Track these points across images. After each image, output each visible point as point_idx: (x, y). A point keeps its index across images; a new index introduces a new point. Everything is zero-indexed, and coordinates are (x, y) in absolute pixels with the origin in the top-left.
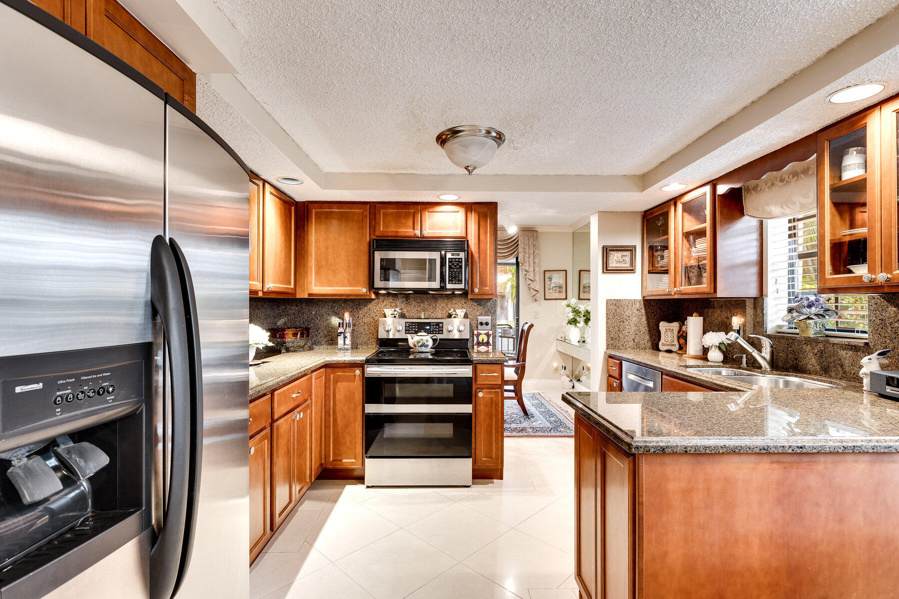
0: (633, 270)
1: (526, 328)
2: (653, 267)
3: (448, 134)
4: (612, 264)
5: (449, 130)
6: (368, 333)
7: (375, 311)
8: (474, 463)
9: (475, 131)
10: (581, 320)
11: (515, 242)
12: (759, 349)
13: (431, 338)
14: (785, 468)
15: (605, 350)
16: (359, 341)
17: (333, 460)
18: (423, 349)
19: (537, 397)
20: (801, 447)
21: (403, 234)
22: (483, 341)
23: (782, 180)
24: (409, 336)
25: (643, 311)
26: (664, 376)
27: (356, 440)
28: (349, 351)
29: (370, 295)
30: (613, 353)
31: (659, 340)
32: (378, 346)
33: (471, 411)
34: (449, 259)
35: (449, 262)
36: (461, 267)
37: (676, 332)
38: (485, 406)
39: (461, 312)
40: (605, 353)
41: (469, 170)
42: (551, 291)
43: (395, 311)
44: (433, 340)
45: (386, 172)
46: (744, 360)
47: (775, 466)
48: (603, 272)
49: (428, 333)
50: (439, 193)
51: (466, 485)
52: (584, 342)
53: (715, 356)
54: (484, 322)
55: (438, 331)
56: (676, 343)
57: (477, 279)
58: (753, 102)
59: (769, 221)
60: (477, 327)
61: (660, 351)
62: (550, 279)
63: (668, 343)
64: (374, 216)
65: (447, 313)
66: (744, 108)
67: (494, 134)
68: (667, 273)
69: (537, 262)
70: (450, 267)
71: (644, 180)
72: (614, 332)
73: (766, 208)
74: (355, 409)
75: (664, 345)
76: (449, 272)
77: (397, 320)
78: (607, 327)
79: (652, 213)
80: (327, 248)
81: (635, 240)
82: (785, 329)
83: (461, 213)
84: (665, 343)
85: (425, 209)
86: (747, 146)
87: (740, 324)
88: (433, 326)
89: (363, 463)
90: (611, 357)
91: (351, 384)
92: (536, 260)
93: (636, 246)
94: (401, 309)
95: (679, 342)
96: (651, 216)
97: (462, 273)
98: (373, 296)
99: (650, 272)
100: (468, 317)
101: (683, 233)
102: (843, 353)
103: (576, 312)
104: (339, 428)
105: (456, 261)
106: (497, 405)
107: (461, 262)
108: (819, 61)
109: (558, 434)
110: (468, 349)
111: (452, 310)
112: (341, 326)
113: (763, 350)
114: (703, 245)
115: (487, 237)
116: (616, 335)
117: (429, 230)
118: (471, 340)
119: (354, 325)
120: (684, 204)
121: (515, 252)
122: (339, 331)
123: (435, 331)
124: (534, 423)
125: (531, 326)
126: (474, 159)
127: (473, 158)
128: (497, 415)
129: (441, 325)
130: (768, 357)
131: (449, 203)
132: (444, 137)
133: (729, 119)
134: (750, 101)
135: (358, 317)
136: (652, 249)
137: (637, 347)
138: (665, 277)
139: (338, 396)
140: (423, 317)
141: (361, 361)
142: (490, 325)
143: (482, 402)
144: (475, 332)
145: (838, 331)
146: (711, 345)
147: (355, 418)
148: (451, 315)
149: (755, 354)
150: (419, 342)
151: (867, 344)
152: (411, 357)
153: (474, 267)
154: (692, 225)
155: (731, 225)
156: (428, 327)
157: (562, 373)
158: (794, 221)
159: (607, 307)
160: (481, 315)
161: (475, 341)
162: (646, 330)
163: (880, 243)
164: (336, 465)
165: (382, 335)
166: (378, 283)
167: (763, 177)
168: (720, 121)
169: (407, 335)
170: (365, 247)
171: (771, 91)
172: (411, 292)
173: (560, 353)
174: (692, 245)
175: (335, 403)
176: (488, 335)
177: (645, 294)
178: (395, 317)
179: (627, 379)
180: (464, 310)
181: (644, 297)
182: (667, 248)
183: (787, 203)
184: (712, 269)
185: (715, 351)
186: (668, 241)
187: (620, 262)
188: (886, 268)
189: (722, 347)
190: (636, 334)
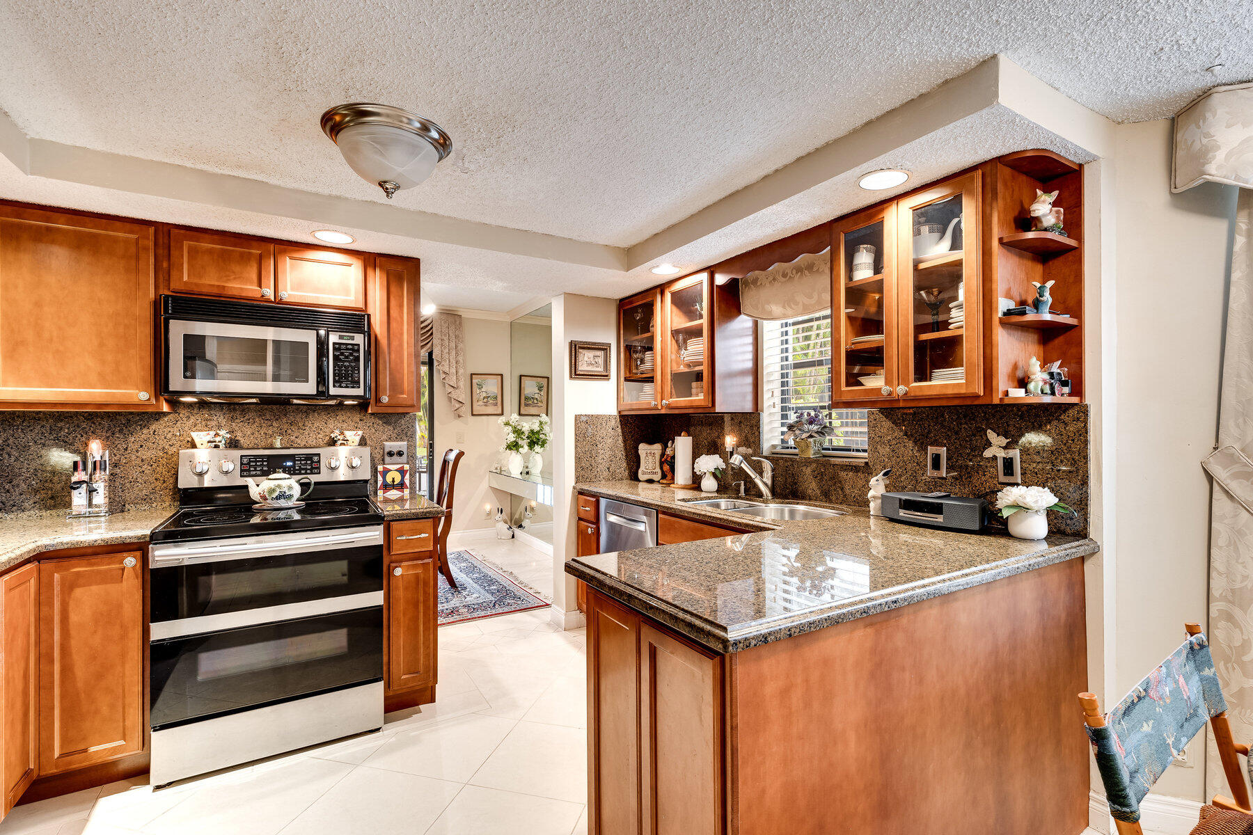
0: (607, 376)
1: (452, 456)
2: (630, 373)
3: (346, 115)
4: (583, 367)
5: (347, 107)
6: (152, 479)
7: (169, 436)
8: (388, 687)
9: (397, 118)
10: (524, 443)
11: (427, 329)
12: (761, 473)
13: (298, 481)
15: (574, 484)
16: (129, 496)
17: (62, 756)
18: (283, 503)
19: (465, 557)
21: (236, 293)
22: (393, 481)
23: (784, 275)
24: (250, 482)
25: (619, 430)
26: (660, 515)
27: (128, 701)
28: (103, 519)
29: (158, 406)
30: (586, 487)
31: (638, 466)
32: (177, 504)
33: (381, 603)
34: (334, 344)
35: (335, 349)
36: (357, 359)
38: (406, 588)
39: (353, 436)
40: (574, 488)
41: (387, 189)
42: (481, 403)
43: (217, 435)
44: (302, 485)
45: (199, 166)
46: (743, 488)
48: (571, 377)
49: (290, 474)
50: (315, 225)
51: (373, 728)
52: (527, 473)
53: (709, 484)
54: (395, 450)
55: (311, 470)
56: (658, 470)
57: (386, 381)
58: (777, 171)
59: (765, 322)
60: (383, 460)
61: (640, 481)
62: (480, 387)
63: (649, 471)
64: (166, 251)
65: (327, 438)
66: (766, 177)
67: (435, 135)
68: (652, 382)
69: (461, 361)
70: (336, 358)
71: (631, 256)
72: (585, 459)
73: (767, 307)
74: (123, 637)
75: (644, 473)
76: (334, 367)
77: (222, 451)
78: (577, 452)
79: (631, 303)
80: (38, 304)
81: (609, 336)
82: (779, 450)
83: (354, 271)
84: (645, 470)
85: (284, 252)
86: (761, 226)
87: (733, 445)
88: (301, 460)
89: (145, 743)
90: (581, 493)
91: (113, 588)
92: (460, 359)
93: (610, 344)
94: (231, 432)
95: (661, 468)
96: (629, 307)
97: (359, 369)
98: (165, 408)
99: (626, 380)
100: (366, 444)
101: (672, 331)
102: (843, 474)
103: (518, 432)
104: (80, 684)
105: (347, 349)
106: (426, 584)
107: (358, 351)
108: (855, 132)
109: (506, 609)
110: (367, 497)
111: (337, 432)
112: (81, 466)
113: (765, 474)
114: (697, 348)
115: (403, 313)
116: (587, 463)
117: (292, 289)
118: (372, 481)
119: (116, 465)
120: (673, 294)
121: (428, 343)
122: (74, 479)
123: (303, 469)
124: (468, 599)
125: (461, 454)
126: (400, 170)
127: (396, 167)
128: (426, 601)
129: (316, 459)
130: (769, 482)
131: (331, 247)
132: (338, 118)
133: (746, 188)
134: (774, 168)
135: (126, 449)
136: (629, 349)
137: (613, 478)
138: (648, 387)
139: (74, 618)
140: (278, 444)
141: (139, 538)
142: (405, 456)
143: (401, 585)
144: (380, 468)
145: (833, 450)
146: (704, 472)
147: (123, 655)
148: (336, 441)
149: (756, 478)
150: (272, 491)
151: (867, 463)
152: (256, 520)
153: (381, 361)
154: (683, 323)
155: (729, 323)
156: (289, 464)
157: (497, 518)
158: (786, 326)
159: (576, 425)
160: (390, 439)
161: (380, 483)
162: (622, 455)
163: (896, 352)
164: (70, 763)
165: (187, 481)
166: (177, 381)
167: (769, 269)
168: (736, 189)
169: (246, 479)
170: (143, 309)
171: (799, 160)
172: (254, 400)
173: (494, 489)
174: (682, 345)
175: (68, 631)
176: (402, 472)
177: (622, 408)
178: (216, 447)
179: (607, 521)
180: (360, 433)
181: (620, 412)
182: (651, 349)
183: (789, 302)
184: (710, 377)
185: (709, 479)
186: (652, 339)
187: (592, 364)
188: (903, 379)
189: (718, 473)
190: (611, 461)
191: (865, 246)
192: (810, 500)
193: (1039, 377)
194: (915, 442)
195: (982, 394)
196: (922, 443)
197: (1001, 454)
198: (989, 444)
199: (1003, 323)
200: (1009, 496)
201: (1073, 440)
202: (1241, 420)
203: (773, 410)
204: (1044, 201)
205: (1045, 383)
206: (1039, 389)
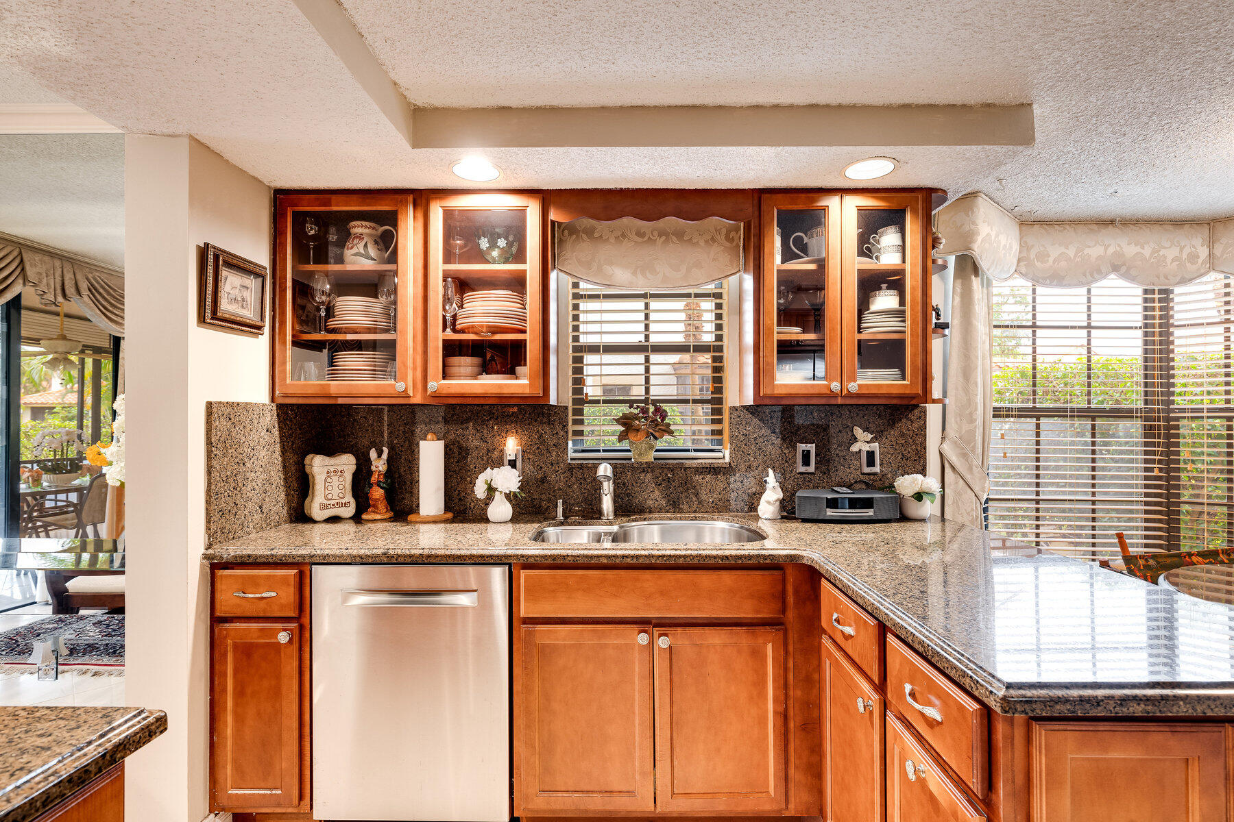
0: (258, 325)
4: (228, 305)
15: (203, 548)
25: (276, 432)
26: (521, 572)
31: (310, 496)
37: (349, 477)
40: (204, 556)
46: (560, 509)
48: (202, 320)
56: (349, 498)
63: (332, 502)
72: (226, 494)
75: (320, 507)
84: (325, 502)
90: (215, 563)
93: (265, 268)
95: (354, 495)
101: (443, 272)
102: (698, 478)
151: (729, 464)
159: (206, 425)
162: (280, 479)
167: (615, 221)
181: (275, 399)
187: (235, 301)
190: (266, 491)
192: (650, 512)
194: (784, 440)
195: (921, 395)
196: (791, 441)
197: (866, 448)
198: (855, 440)
201: (917, 435)
202: (958, 419)
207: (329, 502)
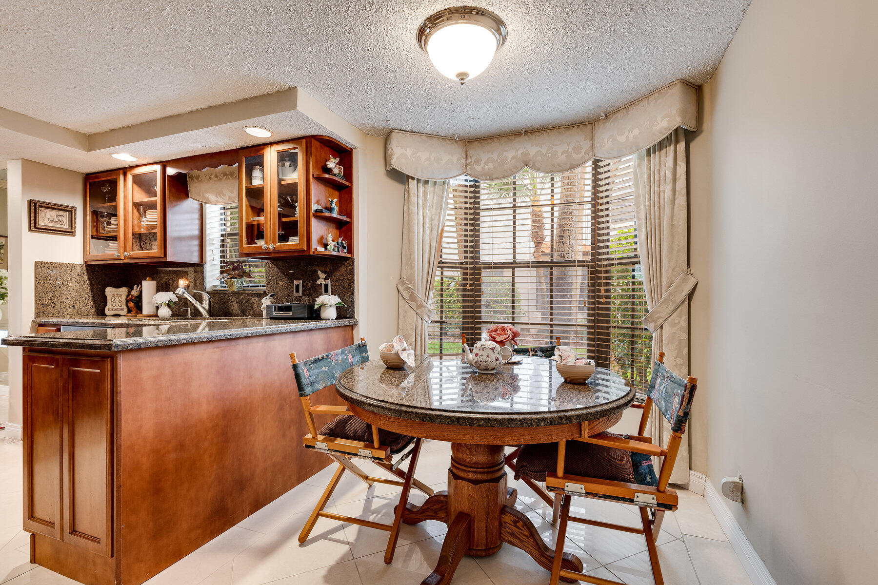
0: (72, 232)
2: (97, 232)
4: (44, 223)
12: (201, 301)
14: (222, 350)
15: (33, 319)
20: (230, 335)
23: (216, 176)
25: (86, 277)
30: (45, 321)
31: (105, 305)
37: (124, 298)
40: (33, 321)
46: (189, 312)
47: (216, 349)
48: (30, 230)
53: (165, 312)
56: (124, 308)
58: (197, 110)
59: (208, 205)
61: (107, 316)
63: (115, 308)
66: (191, 112)
68: (116, 240)
71: (91, 141)
72: (46, 298)
73: (205, 195)
75: (110, 310)
78: (36, 292)
79: (97, 177)
81: (76, 202)
82: (219, 288)
84: (112, 307)
86: (192, 141)
87: (185, 285)
90: (42, 325)
93: (76, 208)
95: (127, 305)
96: (95, 180)
99: (93, 237)
101: (133, 203)
102: (253, 299)
108: (239, 102)
113: (204, 302)
114: (152, 217)
116: (49, 301)
120: (134, 176)
130: (207, 307)
133: (180, 115)
136: (96, 214)
137: (79, 313)
138: (113, 244)
145: (250, 287)
146: (161, 302)
149: (198, 306)
151: (265, 292)
154: (141, 197)
155: (178, 203)
159: (35, 270)
163: (270, 227)
167: (204, 170)
171: (210, 107)
174: (142, 214)
177: (88, 259)
181: (86, 262)
182: (116, 215)
183: (219, 194)
184: (163, 237)
185: (164, 308)
186: (116, 207)
187: (54, 221)
188: (273, 241)
189: (171, 304)
190: (77, 300)
191: (259, 167)
192: (234, 316)
193: (332, 244)
194: (288, 278)
195: (306, 249)
196: (291, 279)
197: (323, 282)
198: (319, 278)
199: (315, 216)
200: (321, 300)
201: (349, 274)
203: (213, 263)
204: (332, 161)
205: (335, 247)
206: (332, 249)
207: (113, 308)
